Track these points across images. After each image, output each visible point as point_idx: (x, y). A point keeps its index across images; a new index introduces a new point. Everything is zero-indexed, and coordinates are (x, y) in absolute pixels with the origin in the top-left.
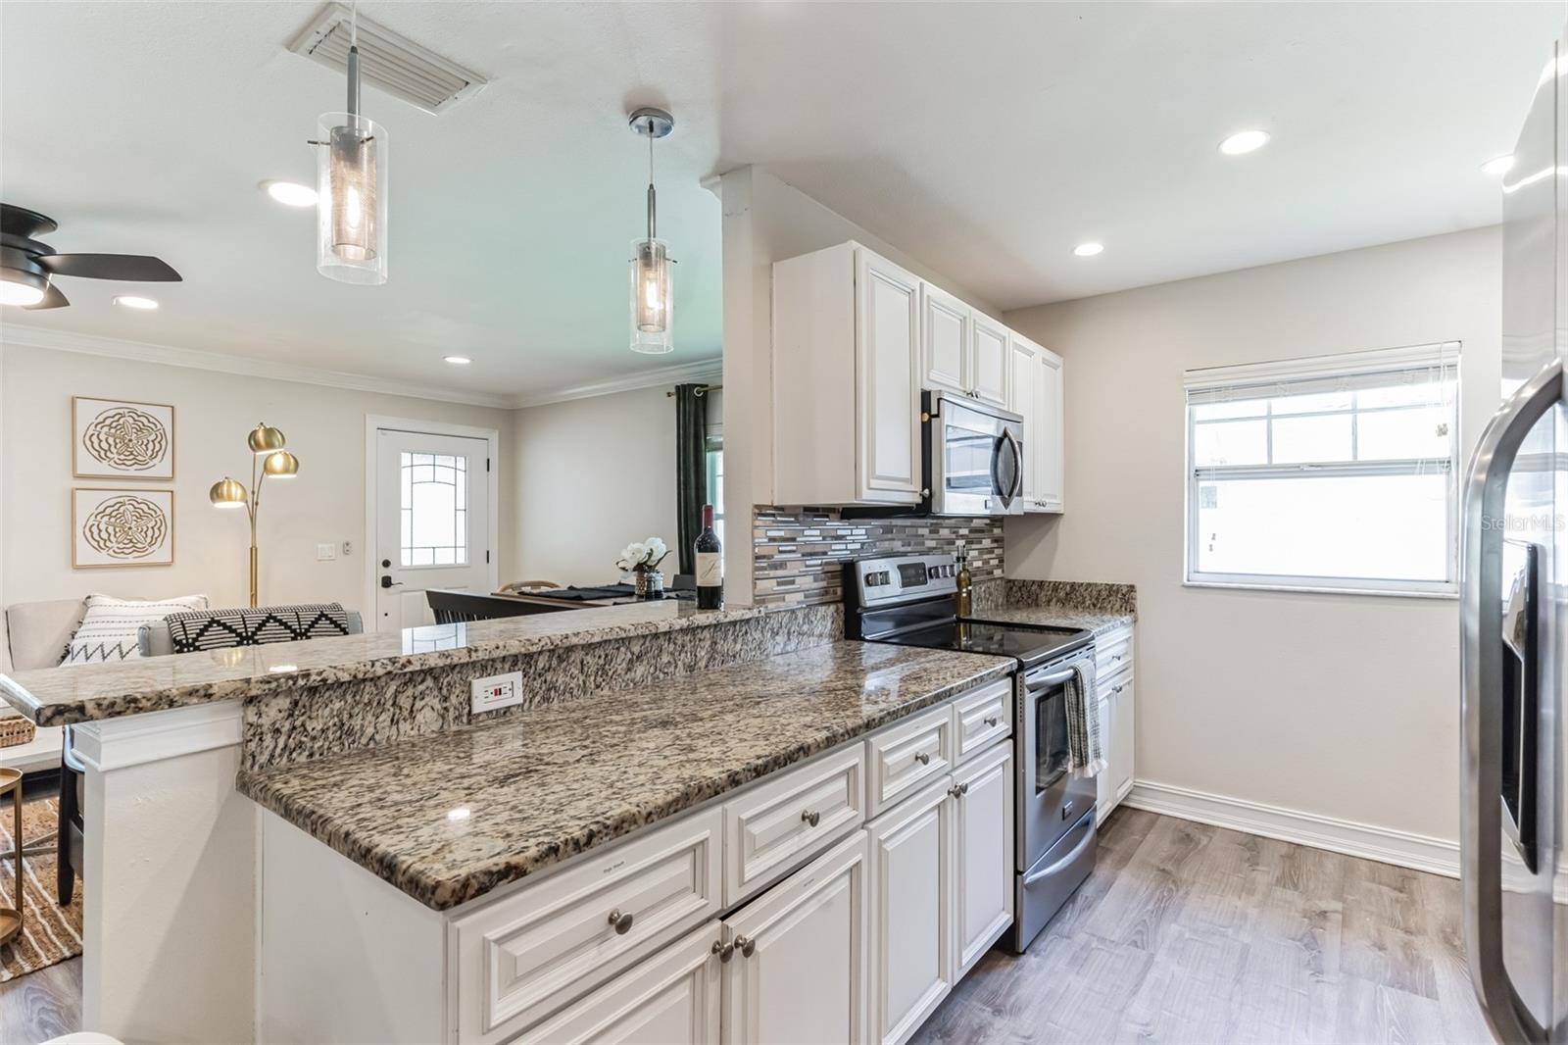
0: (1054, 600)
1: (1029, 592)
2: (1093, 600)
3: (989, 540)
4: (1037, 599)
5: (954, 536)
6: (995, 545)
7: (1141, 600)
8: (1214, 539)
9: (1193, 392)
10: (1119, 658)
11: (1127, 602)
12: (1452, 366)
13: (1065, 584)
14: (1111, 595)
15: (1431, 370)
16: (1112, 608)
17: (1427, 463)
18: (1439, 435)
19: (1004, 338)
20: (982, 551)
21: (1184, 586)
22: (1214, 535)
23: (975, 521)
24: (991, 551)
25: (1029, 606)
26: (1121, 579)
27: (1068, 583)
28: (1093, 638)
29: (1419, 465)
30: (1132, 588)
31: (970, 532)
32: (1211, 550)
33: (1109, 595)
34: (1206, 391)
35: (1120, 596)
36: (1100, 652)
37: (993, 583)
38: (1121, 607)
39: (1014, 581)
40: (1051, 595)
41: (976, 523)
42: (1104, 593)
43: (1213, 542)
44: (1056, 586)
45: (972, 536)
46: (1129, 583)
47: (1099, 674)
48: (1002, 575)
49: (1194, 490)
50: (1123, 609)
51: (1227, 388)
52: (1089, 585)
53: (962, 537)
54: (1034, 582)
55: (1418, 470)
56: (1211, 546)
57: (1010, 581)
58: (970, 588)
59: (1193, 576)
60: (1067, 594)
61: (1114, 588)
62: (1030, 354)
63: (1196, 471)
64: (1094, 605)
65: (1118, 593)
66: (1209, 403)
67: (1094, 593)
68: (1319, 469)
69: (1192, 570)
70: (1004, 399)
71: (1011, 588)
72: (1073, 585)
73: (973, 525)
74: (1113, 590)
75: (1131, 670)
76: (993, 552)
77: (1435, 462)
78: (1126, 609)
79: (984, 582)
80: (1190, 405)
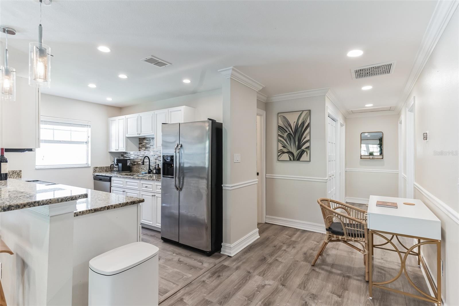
7: (24, 174)
8: (44, 157)
11: (19, 175)
14: (13, 174)
16: (14, 177)
21: (36, 169)
26: (17, 169)
30: (21, 171)
32: (43, 160)
35: (16, 173)
38: (17, 176)
46: (20, 170)
50: (18, 177)
55: (81, 143)
61: (15, 172)
65: (16, 172)
77: (84, 142)
78: (19, 177)
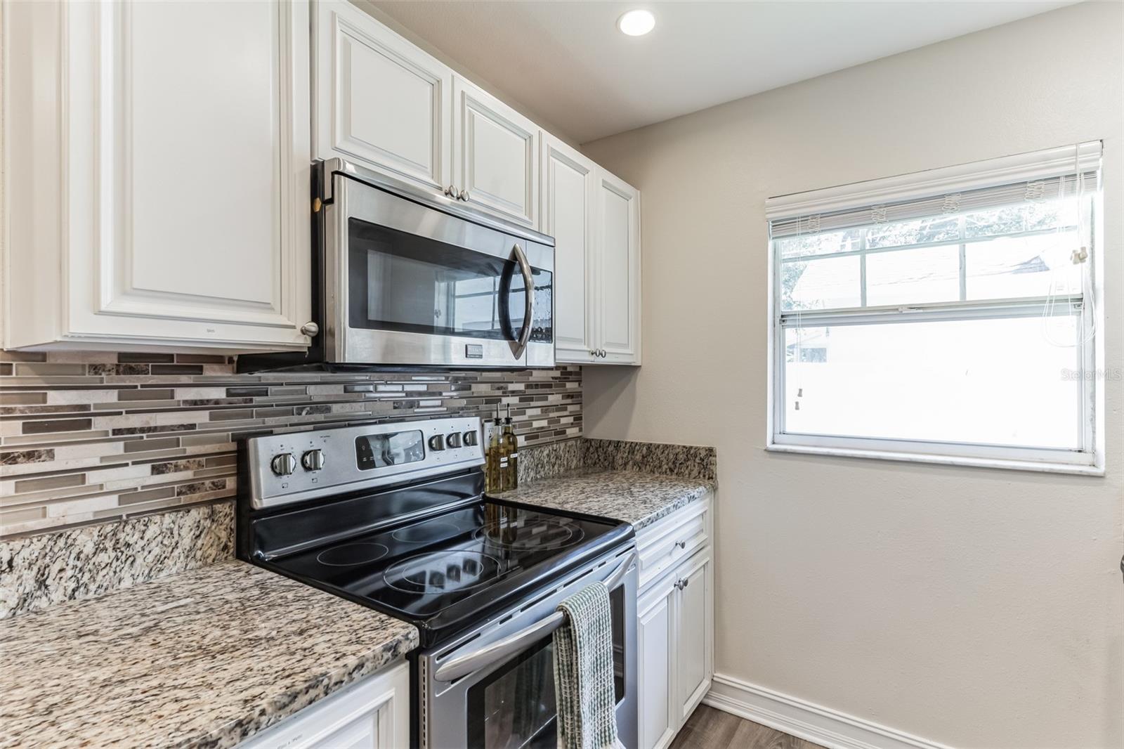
0: (631, 463)
1: (605, 453)
2: (670, 464)
3: (560, 396)
4: (613, 462)
5: (499, 393)
6: (569, 401)
7: (723, 466)
8: (800, 395)
9: (777, 224)
10: (683, 546)
11: (705, 468)
12: (1090, 174)
13: (642, 445)
14: (689, 460)
15: (1062, 180)
16: (690, 474)
17: (1056, 301)
18: (1075, 263)
19: (530, 137)
20: (546, 409)
21: (767, 451)
22: (801, 390)
23: (535, 373)
24: (563, 408)
25: (605, 469)
26: (701, 443)
27: (644, 445)
28: (632, 534)
29: (1047, 304)
30: (712, 452)
31: (528, 387)
32: (797, 408)
33: (687, 460)
34: (790, 222)
35: (698, 460)
36: (643, 550)
37: (562, 445)
38: (699, 473)
39: (590, 441)
40: (627, 457)
41: (536, 376)
42: (681, 457)
43: (799, 399)
44: (633, 447)
45: (529, 391)
46: (708, 446)
47: (643, 580)
48: (580, 434)
49: (779, 340)
50: (702, 476)
51: (814, 216)
52: (666, 447)
53: (514, 393)
54: (610, 442)
55: (1046, 311)
56: (797, 403)
57: (587, 440)
58: (513, 456)
59: (779, 438)
60: (643, 457)
61: (692, 452)
62: (584, 172)
63: (782, 316)
64: (672, 471)
65: (696, 457)
66: (795, 235)
67: (671, 456)
68: (921, 311)
69: (777, 431)
70: (531, 217)
71: (588, 449)
72: (649, 446)
73: (531, 379)
74: (690, 452)
75: (709, 548)
76: (566, 409)
77: (1067, 300)
78: (704, 476)
79: (547, 444)
80: (773, 238)
